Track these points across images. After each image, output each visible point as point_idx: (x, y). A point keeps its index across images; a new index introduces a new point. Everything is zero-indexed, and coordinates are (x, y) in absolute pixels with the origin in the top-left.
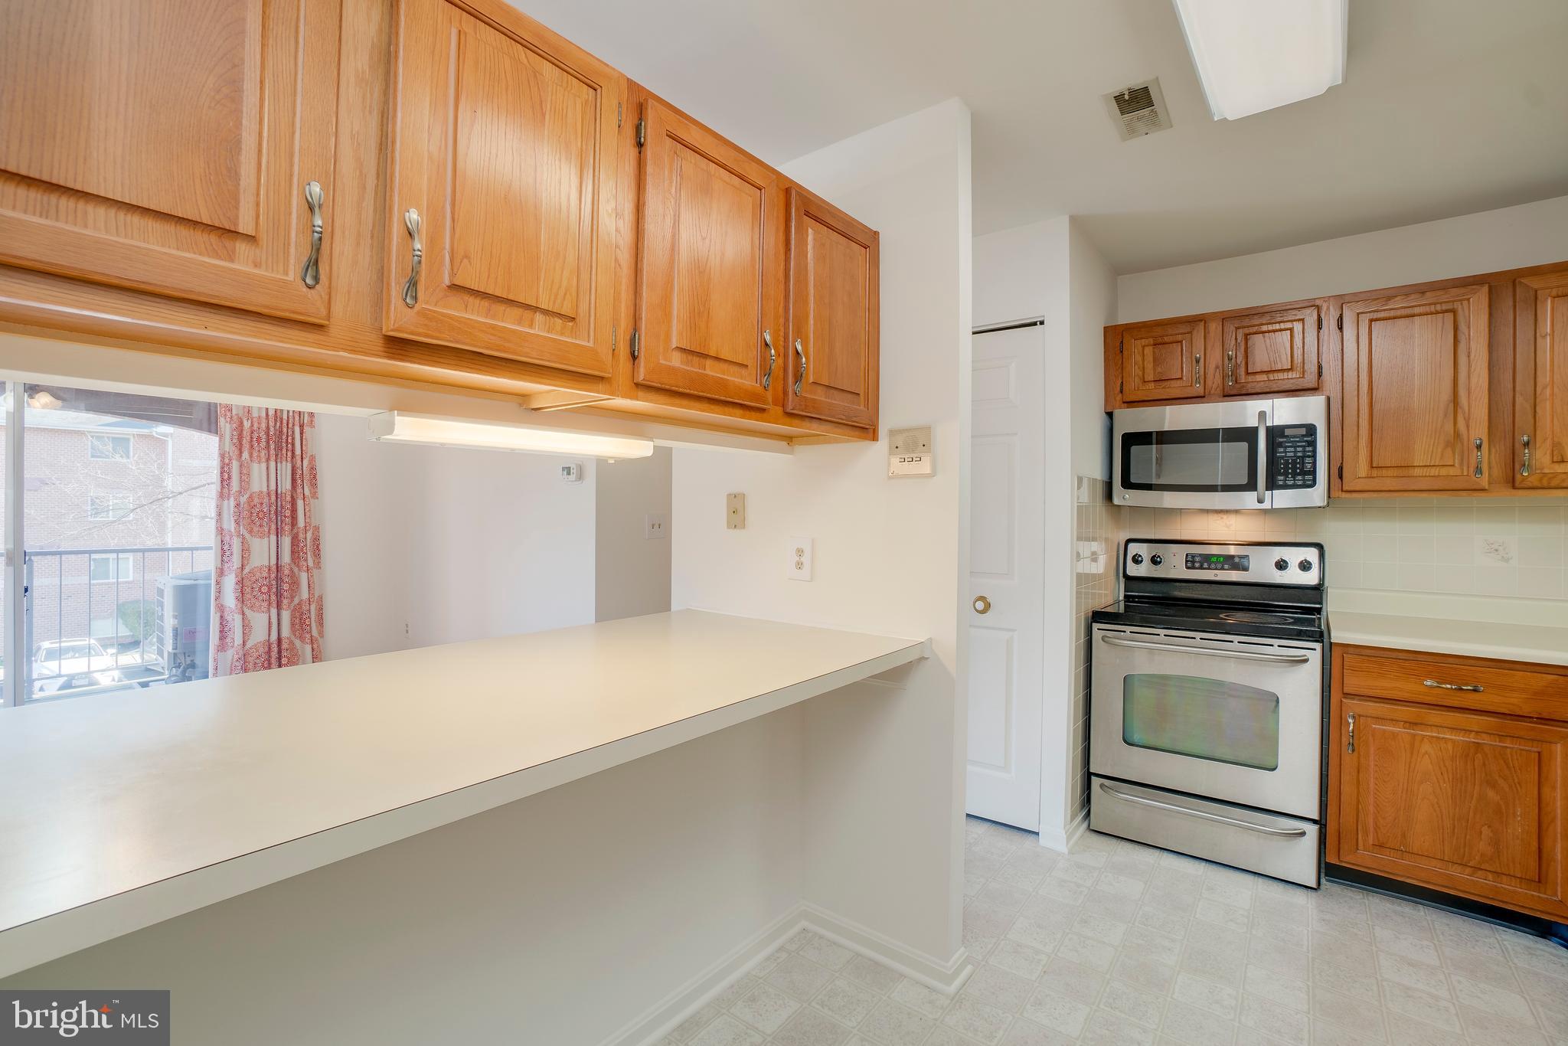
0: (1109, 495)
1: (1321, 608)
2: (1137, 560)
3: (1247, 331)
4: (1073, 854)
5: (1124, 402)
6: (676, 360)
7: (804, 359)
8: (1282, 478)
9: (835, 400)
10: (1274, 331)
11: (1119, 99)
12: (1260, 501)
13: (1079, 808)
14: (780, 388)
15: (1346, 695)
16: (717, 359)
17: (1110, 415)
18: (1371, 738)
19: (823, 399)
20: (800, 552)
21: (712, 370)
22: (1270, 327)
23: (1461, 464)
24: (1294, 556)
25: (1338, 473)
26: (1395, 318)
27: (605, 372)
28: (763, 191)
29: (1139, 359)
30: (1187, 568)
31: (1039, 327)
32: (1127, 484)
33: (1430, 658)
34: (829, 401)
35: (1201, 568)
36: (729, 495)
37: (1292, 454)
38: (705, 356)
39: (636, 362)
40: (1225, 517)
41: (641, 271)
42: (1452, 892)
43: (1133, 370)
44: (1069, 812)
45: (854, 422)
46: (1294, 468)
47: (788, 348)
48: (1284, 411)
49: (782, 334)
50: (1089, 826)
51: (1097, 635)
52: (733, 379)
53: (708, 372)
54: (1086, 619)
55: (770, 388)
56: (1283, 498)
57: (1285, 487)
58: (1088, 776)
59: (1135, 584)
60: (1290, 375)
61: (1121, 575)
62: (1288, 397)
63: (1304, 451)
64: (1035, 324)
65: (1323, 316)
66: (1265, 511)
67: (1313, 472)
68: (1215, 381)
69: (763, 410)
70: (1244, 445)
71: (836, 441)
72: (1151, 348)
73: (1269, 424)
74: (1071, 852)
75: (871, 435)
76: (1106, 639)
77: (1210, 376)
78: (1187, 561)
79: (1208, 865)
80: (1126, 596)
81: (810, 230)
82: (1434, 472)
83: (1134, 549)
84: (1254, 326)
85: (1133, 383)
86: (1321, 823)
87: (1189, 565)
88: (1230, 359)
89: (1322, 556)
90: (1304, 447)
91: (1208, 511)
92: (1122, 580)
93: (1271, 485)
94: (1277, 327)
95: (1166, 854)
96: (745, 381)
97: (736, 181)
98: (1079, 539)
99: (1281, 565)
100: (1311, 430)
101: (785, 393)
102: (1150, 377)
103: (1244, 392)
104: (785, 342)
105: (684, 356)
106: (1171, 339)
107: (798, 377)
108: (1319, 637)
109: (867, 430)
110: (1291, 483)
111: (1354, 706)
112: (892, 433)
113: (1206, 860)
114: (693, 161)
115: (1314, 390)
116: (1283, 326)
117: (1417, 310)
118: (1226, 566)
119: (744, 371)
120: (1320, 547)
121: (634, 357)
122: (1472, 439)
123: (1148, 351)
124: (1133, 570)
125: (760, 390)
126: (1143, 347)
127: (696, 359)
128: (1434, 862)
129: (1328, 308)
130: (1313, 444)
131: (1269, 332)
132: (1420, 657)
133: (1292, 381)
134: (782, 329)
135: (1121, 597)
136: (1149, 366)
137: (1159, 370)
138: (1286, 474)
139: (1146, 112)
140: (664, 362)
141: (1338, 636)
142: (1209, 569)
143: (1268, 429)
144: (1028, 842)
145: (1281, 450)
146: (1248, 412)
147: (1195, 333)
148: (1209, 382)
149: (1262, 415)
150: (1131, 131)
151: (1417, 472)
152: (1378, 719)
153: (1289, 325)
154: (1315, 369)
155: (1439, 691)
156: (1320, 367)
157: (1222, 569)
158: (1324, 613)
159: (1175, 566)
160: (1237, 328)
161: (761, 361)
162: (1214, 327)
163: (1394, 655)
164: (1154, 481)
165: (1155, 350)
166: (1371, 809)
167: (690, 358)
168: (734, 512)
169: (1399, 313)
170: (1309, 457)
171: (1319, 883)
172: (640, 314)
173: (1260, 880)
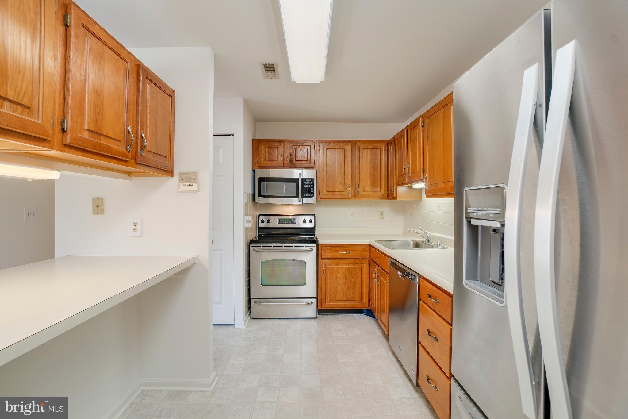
0: (254, 199)
1: (315, 234)
2: (262, 222)
3: (296, 147)
4: (247, 328)
5: (259, 167)
6: (86, 135)
7: (146, 140)
8: (305, 194)
9: (157, 159)
10: (303, 148)
11: (265, 65)
12: (299, 201)
13: (247, 312)
14: (134, 152)
15: (322, 259)
16: (106, 136)
17: (254, 171)
18: (328, 271)
19: (152, 158)
20: (135, 224)
21: (103, 141)
22: (302, 147)
23: (346, 191)
24: (308, 218)
25: (319, 193)
26: (332, 149)
27: (48, 137)
28: (128, 63)
29: (264, 152)
30: (278, 223)
31: (231, 137)
32: (260, 195)
33: (340, 245)
34: (155, 159)
35: (282, 223)
36: (94, 199)
37: (308, 187)
38: (102, 135)
39: (65, 134)
40: (289, 206)
41: (68, 89)
42: (345, 309)
43: (262, 156)
44: (245, 313)
45: (164, 168)
46: (308, 191)
47: (138, 135)
48: (306, 173)
49: (135, 128)
50: (251, 317)
51: (252, 248)
52: (114, 146)
53: (102, 142)
54: (248, 243)
55: (131, 152)
56: (305, 200)
57: (306, 197)
58: (250, 299)
59: (262, 230)
60: (307, 162)
61: (257, 227)
62: (306, 169)
63: (311, 186)
64: (230, 135)
65: (315, 145)
66: (300, 205)
67: (313, 193)
68: (286, 162)
69: (126, 161)
70: (295, 183)
71: (154, 176)
72: (268, 149)
73: (302, 177)
74: (246, 328)
75: (171, 174)
76: (255, 250)
77: (285, 160)
78: (278, 221)
79: (288, 319)
80: (259, 235)
81: (148, 85)
82: (340, 193)
83: (262, 218)
84: (298, 146)
85: (261, 161)
86: (317, 298)
87: (279, 222)
88: (291, 155)
89: (315, 218)
90: (311, 185)
91: (284, 205)
92: (258, 229)
93: (303, 196)
94: (304, 147)
95: (276, 319)
96: (119, 147)
97: (116, 56)
98: (245, 215)
99: (305, 221)
100: (312, 179)
101: (136, 154)
102: (267, 159)
103: (295, 166)
104: (136, 132)
105: (90, 133)
106: (274, 147)
107: (143, 148)
108: (316, 242)
109: (169, 172)
110: (307, 196)
111: (324, 262)
112: (180, 174)
113: (287, 318)
114: (95, 41)
115: (313, 167)
116: (305, 147)
117: (337, 147)
118: (289, 222)
119: (118, 143)
120: (314, 215)
121: (63, 131)
122: (348, 184)
123: (267, 150)
124: (262, 225)
125: (126, 152)
126: (265, 148)
127: (96, 136)
128: (342, 302)
129: (317, 143)
130: (313, 184)
131: (302, 148)
132: (339, 245)
133: (308, 164)
134: (135, 126)
135: (258, 235)
136: (267, 155)
137: (270, 157)
138: (306, 193)
139: (272, 72)
140: (80, 135)
141: (320, 242)
142: (285, 223)
143: (301, 178)
144: (231, 328)
145: (305, 185)
146: (295, 173)
147: (281, 145)
148: (285, 162)
149: (300, 174)
150: (267, 77)
151: (337, 193)
152: (330, 264)
153: (307, 147)
154: (313, 161)
155: (342, 254)
156: (314, 161)
157: (288, 223)
158: (315, 235)
159: (274, 223)
160: (293, 146)
161: (126, 139)
162: (286, 144)
163: (333, 245)
164: (266, 194)
165: (269, 150)
166: (329, 291)
167: (93, 134)
168: (97, 207)
169: (333, 147)
170: (312, 188)
171: (317, 316)
172: (67, 111)
173: (302, 320)
